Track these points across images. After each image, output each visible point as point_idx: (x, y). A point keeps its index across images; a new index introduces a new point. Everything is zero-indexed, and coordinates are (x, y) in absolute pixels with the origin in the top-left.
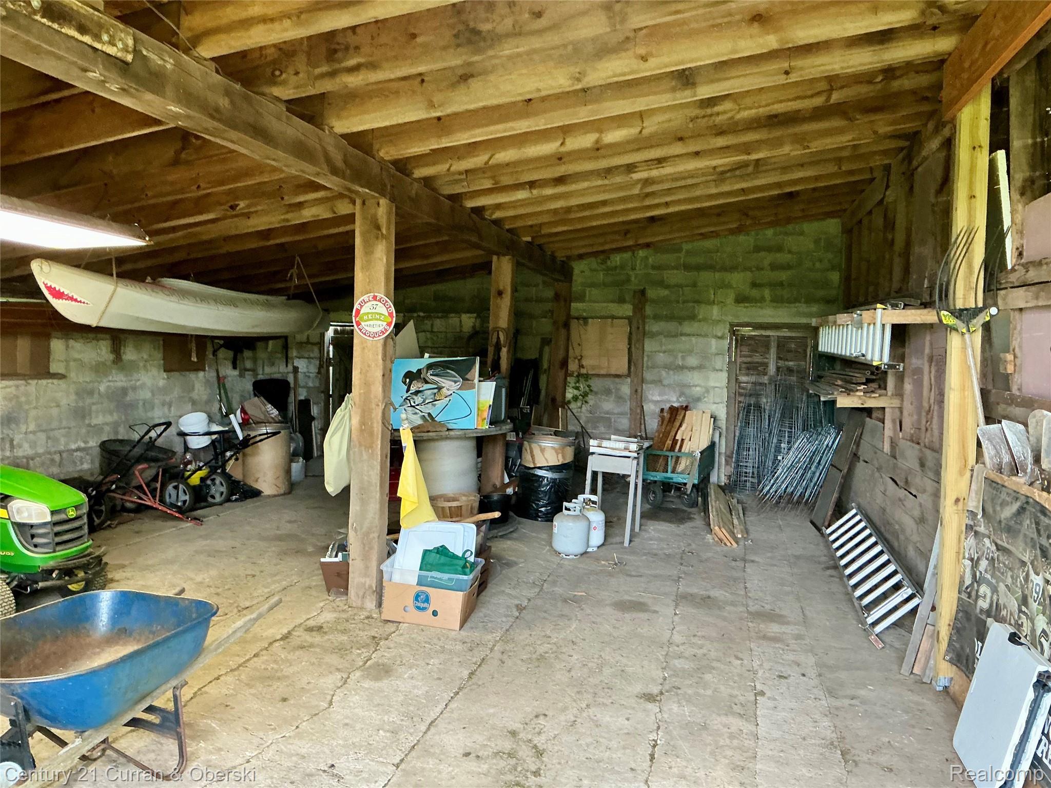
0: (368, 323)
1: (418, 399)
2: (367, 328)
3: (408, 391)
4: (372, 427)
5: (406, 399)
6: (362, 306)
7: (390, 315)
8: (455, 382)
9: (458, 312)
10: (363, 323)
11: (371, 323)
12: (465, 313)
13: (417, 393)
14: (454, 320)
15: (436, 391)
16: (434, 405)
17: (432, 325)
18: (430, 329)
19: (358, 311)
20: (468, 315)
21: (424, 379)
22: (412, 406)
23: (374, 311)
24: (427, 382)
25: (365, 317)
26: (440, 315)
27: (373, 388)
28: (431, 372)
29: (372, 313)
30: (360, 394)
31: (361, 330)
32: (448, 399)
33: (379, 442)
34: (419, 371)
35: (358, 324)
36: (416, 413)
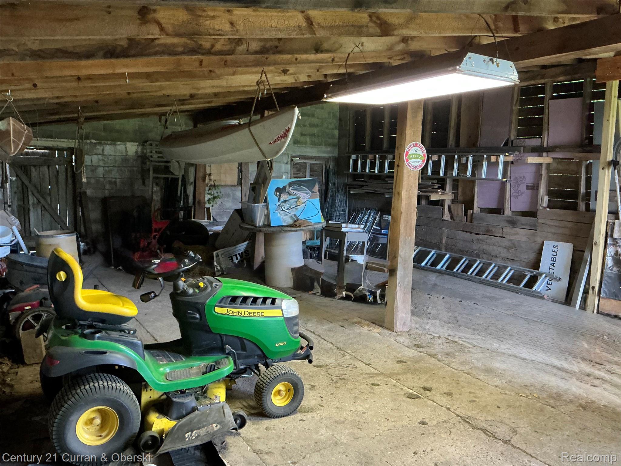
0: (413, 160)
1: (287, 206)
2: (412, 163)
3: (279, 200)
4: (411, 224)
5: (279, 206)
6: (409, 150)
7: (424, 155)
8: (307, 194)
9: (124, 141)
10: (410, 160)
11: (414, 160)
12: (129, 141)
13: (285, 201)
14: (120, 147)
15: (296, 200)
16: (297, 209)
17: (103, 150)
18: (101, 153)
19: (407, 153)
20: (132, 143)
21: (288, 192)
22: (283, 210)
23: (415, 153)
24: (290, 194)
25: (411, 157)
26: (109, 142)
27: (413, 200)
28: (291, 188)
29: (415, 154)
30: (406, 204)
31: (408, 164)
32: (304, 205)
33: (414, 232)
34: (284, 187)
35: (407, 161)
36: (287, 215)
